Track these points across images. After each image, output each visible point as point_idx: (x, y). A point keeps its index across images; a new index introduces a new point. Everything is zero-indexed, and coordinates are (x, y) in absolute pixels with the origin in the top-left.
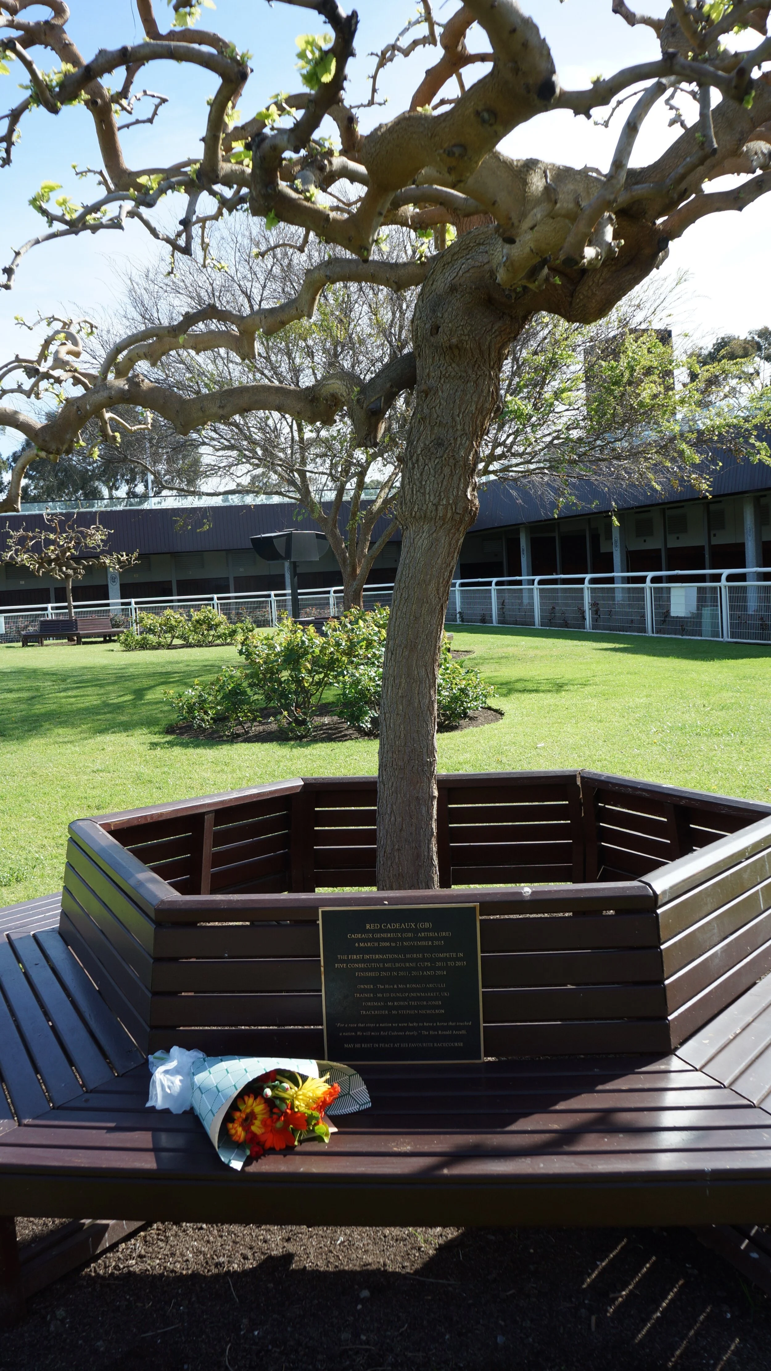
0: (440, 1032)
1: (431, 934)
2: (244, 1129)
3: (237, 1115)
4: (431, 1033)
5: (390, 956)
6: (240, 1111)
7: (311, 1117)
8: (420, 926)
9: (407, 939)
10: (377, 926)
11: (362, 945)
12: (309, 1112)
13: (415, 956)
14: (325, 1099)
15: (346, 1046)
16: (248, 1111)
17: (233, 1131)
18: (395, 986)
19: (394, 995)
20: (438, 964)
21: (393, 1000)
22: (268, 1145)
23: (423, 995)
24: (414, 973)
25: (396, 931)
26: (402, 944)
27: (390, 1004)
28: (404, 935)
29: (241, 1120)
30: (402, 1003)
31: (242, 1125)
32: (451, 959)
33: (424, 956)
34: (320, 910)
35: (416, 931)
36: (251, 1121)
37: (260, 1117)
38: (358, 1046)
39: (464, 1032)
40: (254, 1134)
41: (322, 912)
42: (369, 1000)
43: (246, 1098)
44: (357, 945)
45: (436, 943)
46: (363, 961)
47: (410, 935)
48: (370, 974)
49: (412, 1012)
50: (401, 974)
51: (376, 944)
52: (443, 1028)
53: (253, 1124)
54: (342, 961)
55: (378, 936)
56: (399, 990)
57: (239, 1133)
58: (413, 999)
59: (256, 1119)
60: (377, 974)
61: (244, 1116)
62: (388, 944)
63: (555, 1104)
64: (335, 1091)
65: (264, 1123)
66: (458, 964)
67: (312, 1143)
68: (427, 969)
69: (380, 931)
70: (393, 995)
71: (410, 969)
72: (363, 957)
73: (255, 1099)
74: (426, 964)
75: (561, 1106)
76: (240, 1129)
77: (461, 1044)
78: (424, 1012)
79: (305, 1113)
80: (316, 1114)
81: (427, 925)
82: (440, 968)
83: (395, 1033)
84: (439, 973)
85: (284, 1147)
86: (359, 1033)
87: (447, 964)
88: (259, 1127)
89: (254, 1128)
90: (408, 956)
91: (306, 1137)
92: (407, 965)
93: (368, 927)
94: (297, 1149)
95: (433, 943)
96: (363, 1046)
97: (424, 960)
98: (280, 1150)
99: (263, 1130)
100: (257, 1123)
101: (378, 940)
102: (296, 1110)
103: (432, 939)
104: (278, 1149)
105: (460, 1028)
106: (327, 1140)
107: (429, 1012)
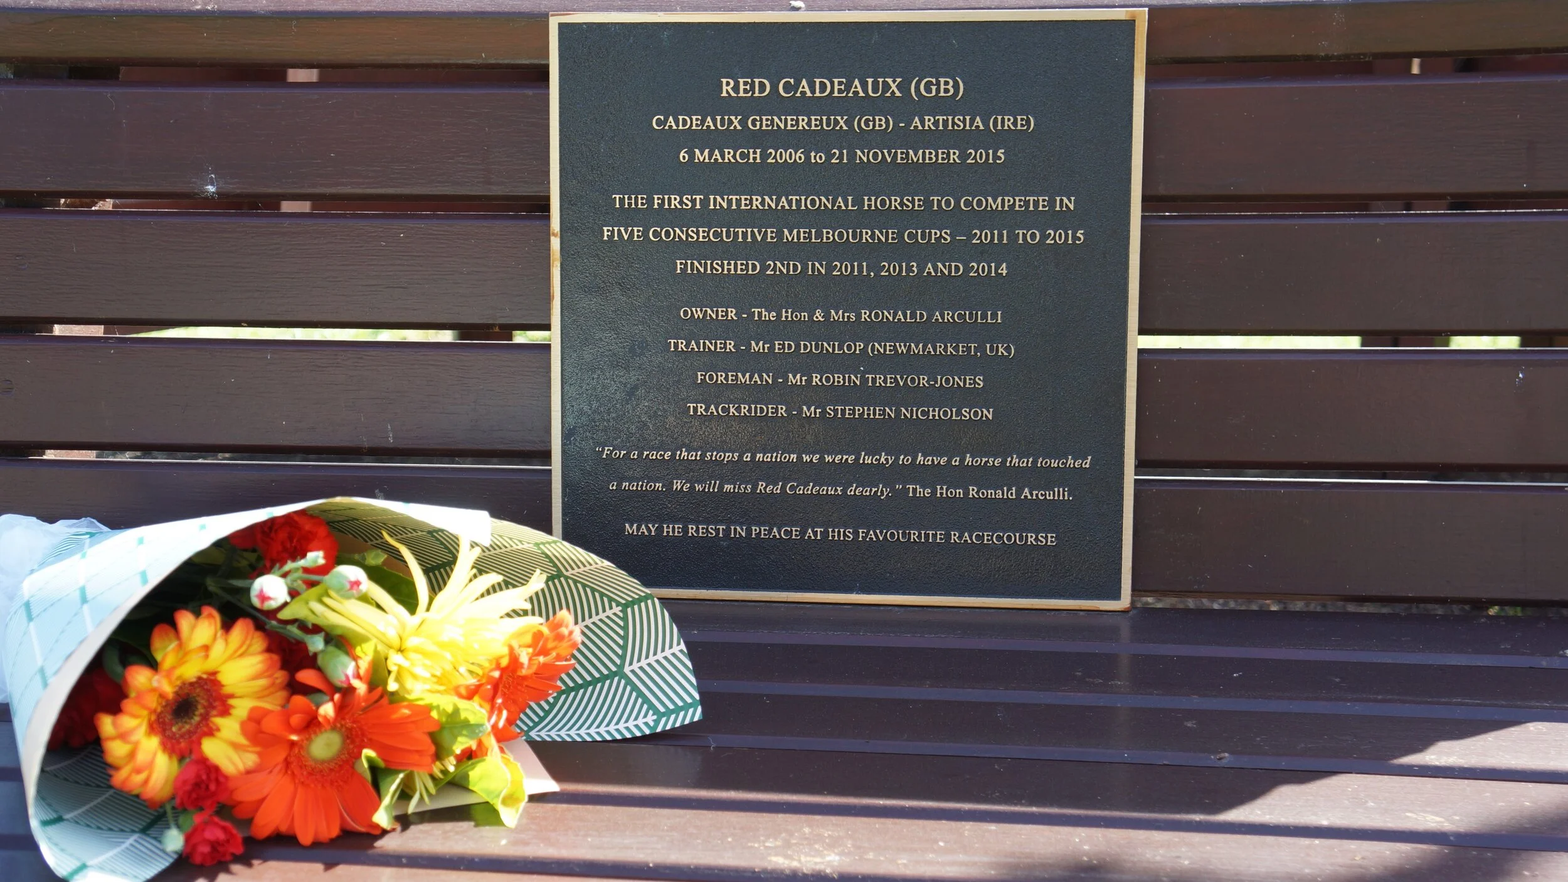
0: (973, 491)
1: (959, 122)
2: (170, 745)
3: (139, 678)
4: (942, 491)
5: (806, 203)
6: (153, 665)
7: (455, 723)
8: (919, 88)
9: (867, 139)
10: (761, 88)
11: (701, 156)
12: (446, 703)
13: (895, 202)
14: (514, 660)
15: (630, 529)
16: (191, 670)
17: (116, 750)
18: (819, 316)
19: (811, 346)
20: (982, 236)
21: (807, 365)
22: (268, 821)
23: (917, 349)
24: (889, 268)
25: (828, 106)
26: (852, 156)
27: (795, 379)
28: (861, 123)
29: (153, 702)
30: (838, 379)
31: (158, 726)
32: (1029, 218)
33: (928, 203)
34: (554, 23)
35: (903, 107)
36: (205, 717)
37: (242, 708)
38: (672, 530)
39: (1059, 494)
40: (212, 771)
41: (561, 26)
42: (715, 361)
43: (185, 620)
44: (683, 155)
45: (976, 156)
46: (705, 218)
47: (880, 122)
48: (730, 267)
49: (874, 412)
50: (842, 268)
51: (755, 155)
52: (984, 477)
53: (211, 732)
54: (628, 217)
55: (764, 123)
56: (829, 331)
57: (141, 758)
58: (881, 363)
59: (226, 711)
60: (754, 267)
61: (169, 689)
62: (799, 156)
63: (1422, 745)
64: (560, 638)
65: (255, 727)
66: (1055, 237)
67: (448, 826)
68: (938, 252)
69: (773, 105)
70: (808, 346)
71: (873, 252)
72: (705, 202)
73: (227, 626)
74: (935, 233)
75: (1442, 754)
76: (150, 746)
77: (1051, 539)
78: (917, 413)
79: (428, 709)
80: (475, 711)
81: (946, 87)
82: (984, 252)
83: (811, 489)
84: (979, 268)
85: (335, 832)
86: (677, 485)
87: (1013, 237)
88: (236, 746)
89: (212, 749)
90: (870, 202)
91: (429, 805)
92: (866, 235)
93: (727, 89)
94: (386, 844)
95: (964, 156)
96: (692, 530)
97: (930, 217)
98: (316, 844)
99: (250, 759)
100: (229, 727)
101: (760, 139)
102: (392, 686)
103: (963, 140)
104: (306, 839)
105: (1048, 478)
106: (510, 816)
107: (935, 413)
